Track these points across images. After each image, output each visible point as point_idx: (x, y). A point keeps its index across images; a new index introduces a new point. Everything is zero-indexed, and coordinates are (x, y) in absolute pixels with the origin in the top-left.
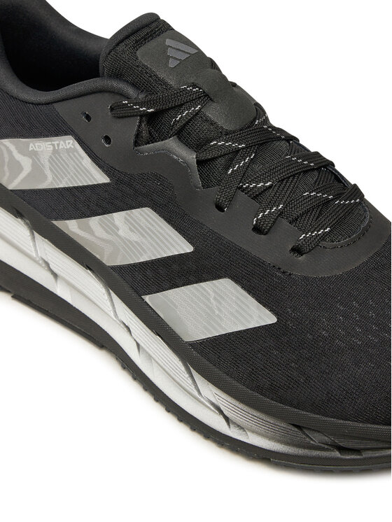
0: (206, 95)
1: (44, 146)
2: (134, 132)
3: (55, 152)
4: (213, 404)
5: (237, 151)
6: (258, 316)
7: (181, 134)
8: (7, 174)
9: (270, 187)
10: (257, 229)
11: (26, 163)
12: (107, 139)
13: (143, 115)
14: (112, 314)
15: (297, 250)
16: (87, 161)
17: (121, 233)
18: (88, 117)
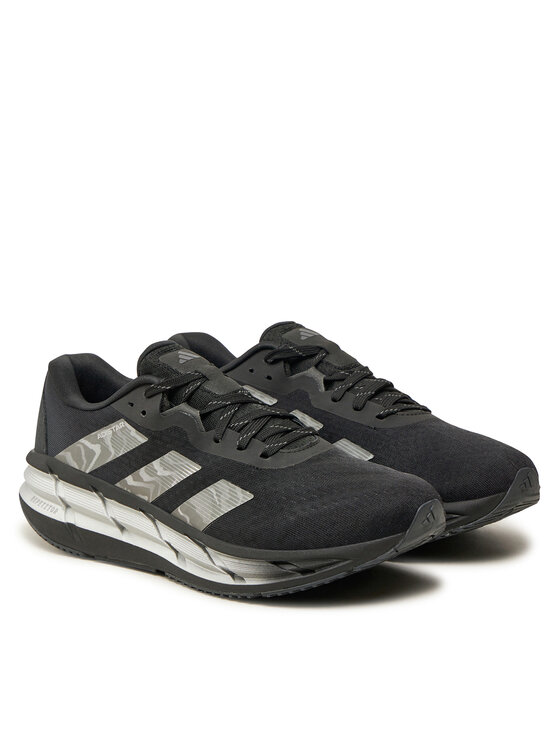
0: (204, 377)
1: (105, 433)
2: (159, 402)
3: (114, 433)
4: (223, 569)
5: (226, 406)
6: (243, 497)
7: (189, 401)
8: (85, 462)
9: (247, 424)
10: (240, 448)
11: (97, 449)
12: (144, 413)
13: (164, 392)
14: (158, 537)
15: (264, 455)
16: (133, 432)
17: (159, 474)
18: (132, 404)
